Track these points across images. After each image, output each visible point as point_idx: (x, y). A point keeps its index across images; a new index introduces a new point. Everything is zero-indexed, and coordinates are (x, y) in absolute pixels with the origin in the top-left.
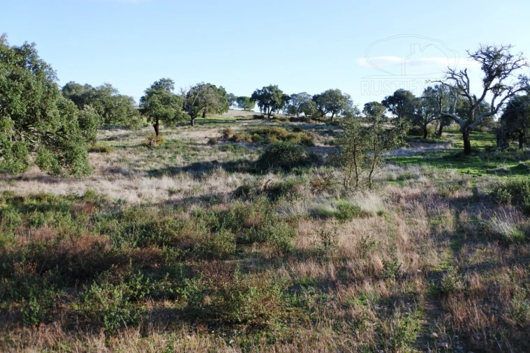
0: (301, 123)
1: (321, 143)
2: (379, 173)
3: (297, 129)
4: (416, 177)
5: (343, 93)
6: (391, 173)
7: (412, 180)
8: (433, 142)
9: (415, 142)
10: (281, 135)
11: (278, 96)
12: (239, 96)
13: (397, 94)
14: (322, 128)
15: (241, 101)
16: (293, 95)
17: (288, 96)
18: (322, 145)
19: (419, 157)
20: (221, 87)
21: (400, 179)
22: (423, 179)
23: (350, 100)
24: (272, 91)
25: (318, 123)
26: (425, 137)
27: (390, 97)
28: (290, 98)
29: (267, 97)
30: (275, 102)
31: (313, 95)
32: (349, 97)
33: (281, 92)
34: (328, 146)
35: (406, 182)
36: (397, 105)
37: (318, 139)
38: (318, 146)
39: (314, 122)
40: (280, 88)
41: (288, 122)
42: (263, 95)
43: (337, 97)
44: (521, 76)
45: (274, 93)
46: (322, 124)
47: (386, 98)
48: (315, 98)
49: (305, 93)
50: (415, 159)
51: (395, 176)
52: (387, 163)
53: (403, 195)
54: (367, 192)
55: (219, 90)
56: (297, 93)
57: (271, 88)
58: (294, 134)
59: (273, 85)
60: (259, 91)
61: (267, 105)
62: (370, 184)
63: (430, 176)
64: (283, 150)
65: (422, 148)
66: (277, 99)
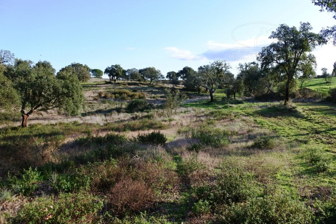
0: (135, 86)
1: (149, 98)
2: (178, 110)
3: (134, 91)
4: (190, 111)
5: (156, 69)
6: (182, 110)
7: (189, 112)
8: (203, 95)
9: (194, 95)
10: (128, 94)
11: (120, 71)
12: (93, 69)
13: (184, 69)
14: (147, 89)
15: (94, 72)
16: (128, 70)
17: (125, 71)
18: (149, 99)
19: (194, 103)
20: (85, 65)
21: (185, 112)
22: (192, 112)
23: (160, 73)
24: (116, 68)
25: (144, 86)
26: (199, 93)
27: (181, 71)
28: (126, 72)
29: (114, 71)
30: (119, 74)
31: (139, 69)
32: (160, 71)
33: (122, 68)
34: (153, 99)
35: (187, 113)
36: (185, 75)
37: (147, 96)
38: (148, 99)
39: (141, 85)
40: (121, 66)
41: (127, 86)
42: (111, 70)
43: (153, 71)
44: (240, 64)
45: (118, 69)
46: (146, 86)
47: (179, 71)
48: (141, 71)
49: (135, 69)
50: (192, 104)
51: (183, 111)
52: (180, 107)
53: (185, 116)
54: (175, 115)
55: (84, 67)
56: (130, 69)
57: (116, 66)
58: (135, 93)
59: (117, 65)
60: (109, 68)
61: (114, 76)
62: (176, 113)
63: (195, 110)
64: (138, 103)
65: (197, 99)
66: (120, 73)
